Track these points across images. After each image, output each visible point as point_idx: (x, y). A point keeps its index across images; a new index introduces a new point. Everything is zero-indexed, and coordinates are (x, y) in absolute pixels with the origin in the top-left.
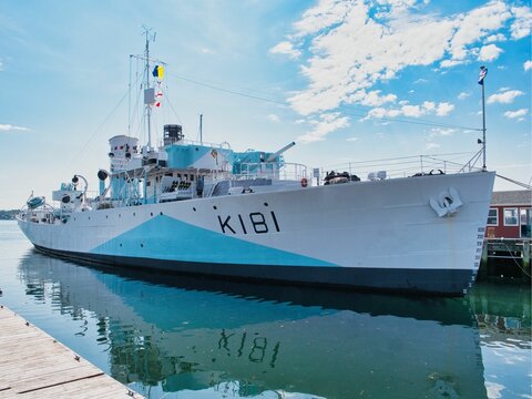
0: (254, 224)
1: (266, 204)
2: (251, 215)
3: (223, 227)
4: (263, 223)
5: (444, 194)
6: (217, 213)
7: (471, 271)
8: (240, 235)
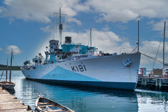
0: (80, 69)
1: (82, 63)
2: (79, 66)
3: (73, 70)
4: (82, 68)
5: (126, 60)
6: (71, 65)
7: (135, 83)
8: (77, 72)
